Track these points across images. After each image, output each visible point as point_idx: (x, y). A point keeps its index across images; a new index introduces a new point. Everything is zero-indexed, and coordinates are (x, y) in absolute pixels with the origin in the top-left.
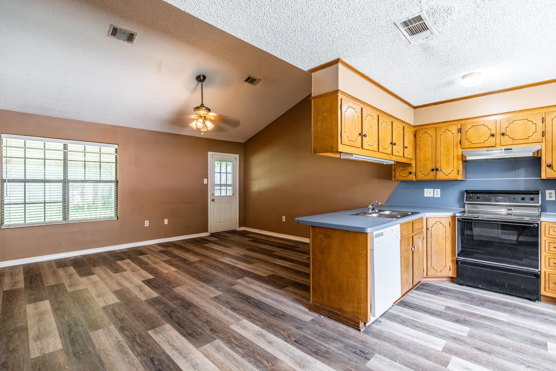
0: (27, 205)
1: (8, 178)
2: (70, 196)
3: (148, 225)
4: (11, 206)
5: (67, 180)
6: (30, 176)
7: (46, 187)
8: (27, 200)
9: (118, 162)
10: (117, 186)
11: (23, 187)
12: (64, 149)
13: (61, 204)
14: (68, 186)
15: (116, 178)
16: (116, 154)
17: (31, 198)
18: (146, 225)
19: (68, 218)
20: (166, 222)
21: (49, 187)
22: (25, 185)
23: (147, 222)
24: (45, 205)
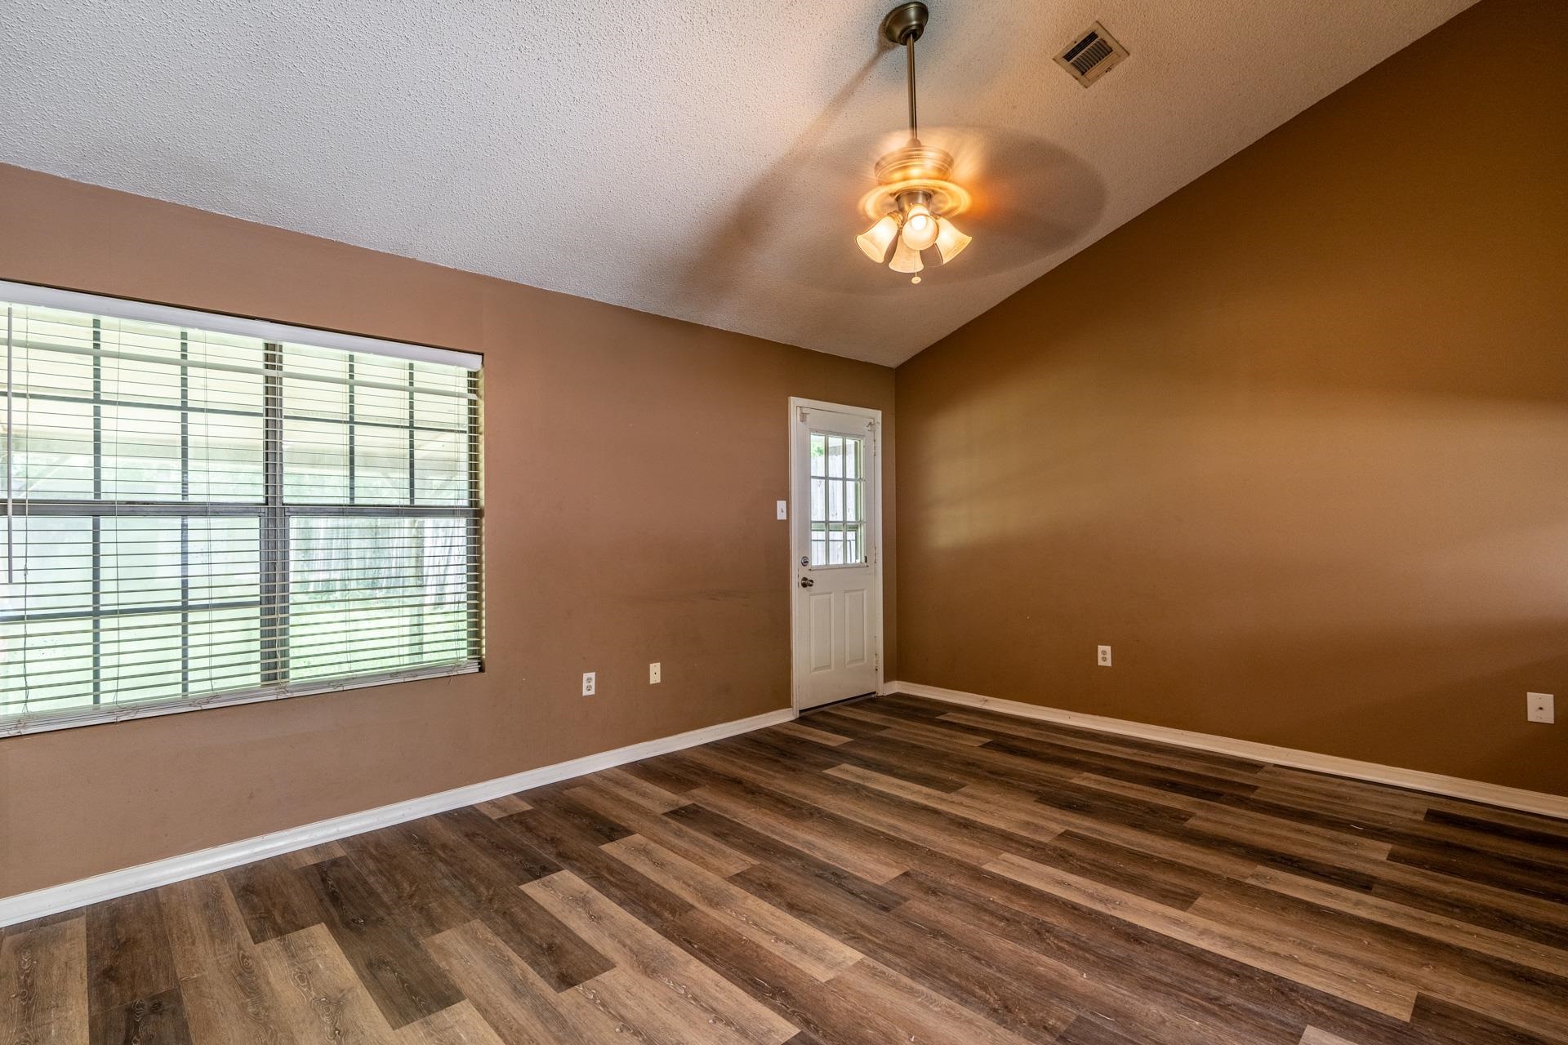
0: (105, 623)
1: (14, 496)
2: (292, 577)
3: (592, 692)
4: (32, 628)
5: (278, 505)
6: (121, 487)
7: (191, 535)
8: (104, 599)
9: (482, 429)
10: (477, 532)
11: (89, 537)
12: (267, 367)
13: (256, 611)
14: (285, 533)
15: (473, 494)
16: (473, 397)
17: (123, 586)
18: (585, 693)
19: (285, 675)
20: (655, 673)
21: (203, 535)
22: (96, 526)
23: (589, 680)
24: (185, 618)
